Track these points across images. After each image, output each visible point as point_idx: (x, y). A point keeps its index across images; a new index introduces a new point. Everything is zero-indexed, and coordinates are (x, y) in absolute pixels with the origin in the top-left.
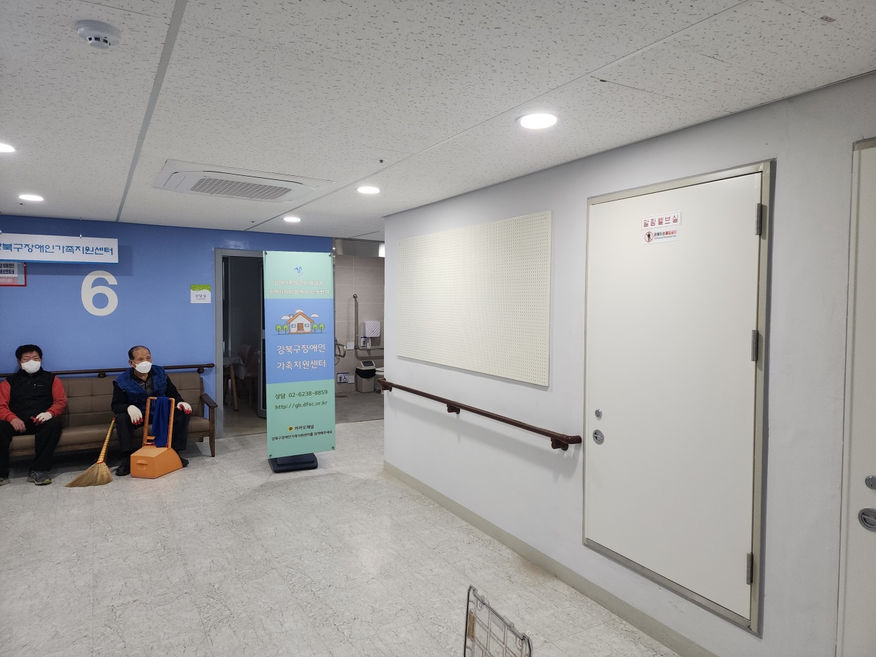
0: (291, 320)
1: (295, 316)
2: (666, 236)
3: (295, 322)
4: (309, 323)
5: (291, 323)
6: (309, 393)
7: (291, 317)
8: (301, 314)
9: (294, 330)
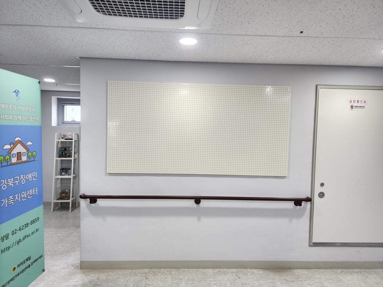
0: (12, 149)
1: (15, 144)
2: (360, 108)
3: (15, 151)
4: (25, 151)
5: (12, 153)
6: (27, 225)
7: (12, 145)
8: (19, 142)
9: (14, 160)
